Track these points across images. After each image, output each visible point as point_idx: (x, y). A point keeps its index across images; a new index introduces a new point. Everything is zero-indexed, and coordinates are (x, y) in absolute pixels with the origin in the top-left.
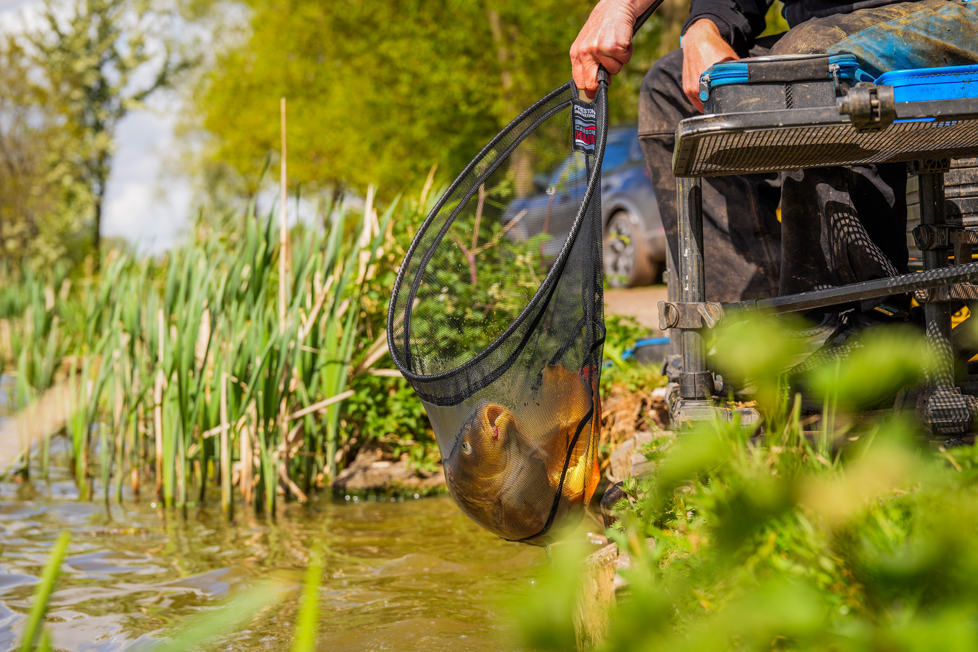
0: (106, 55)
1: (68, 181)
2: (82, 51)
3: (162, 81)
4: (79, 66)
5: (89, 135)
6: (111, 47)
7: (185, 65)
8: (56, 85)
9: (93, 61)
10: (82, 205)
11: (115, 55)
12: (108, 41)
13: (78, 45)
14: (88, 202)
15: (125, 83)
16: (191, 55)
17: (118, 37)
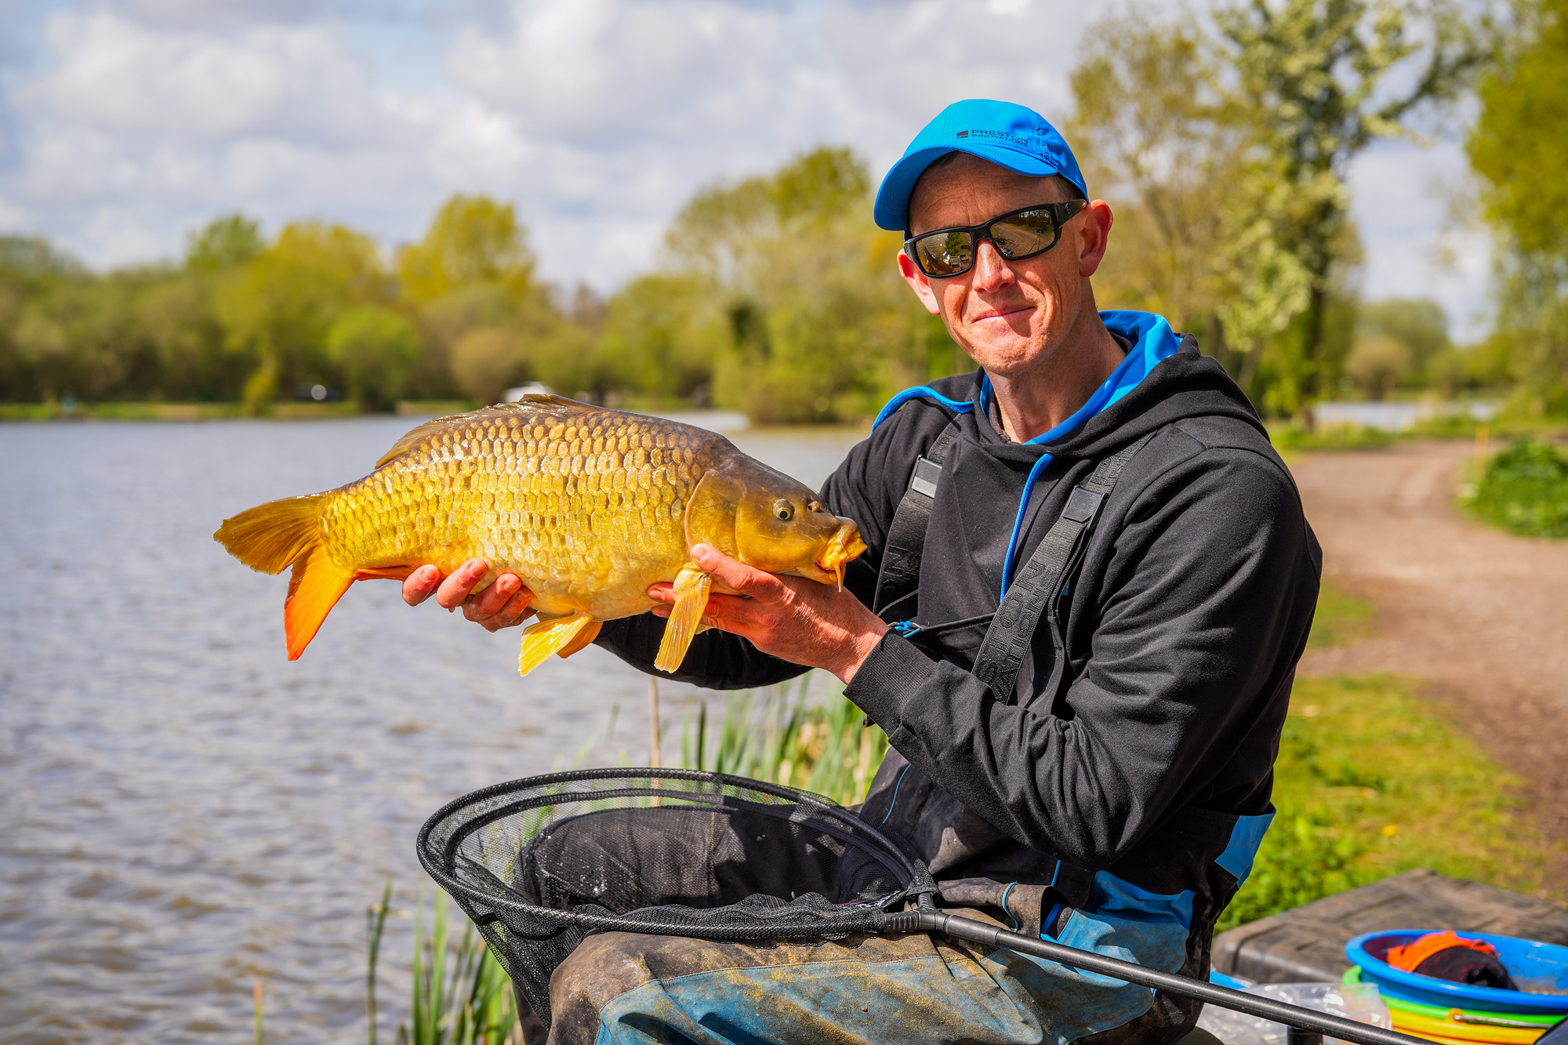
0: (1339, 46)
1: (1268, 250)
2: (1300, 42)
3: (1429, 87)
4: (1294, 65)
5: (1306, 173)
6: (1349, 32)
7: (1469, 60)
8: (1256, 96)
9: (1317, 57)
10: (1289, 288)
11: (1355, 47)
12: (1345, 23)
13: (1295, 31)
14: (1298, 284)
15: (1367, 91)
16: (1484, 44)
17: (1358, 18)
